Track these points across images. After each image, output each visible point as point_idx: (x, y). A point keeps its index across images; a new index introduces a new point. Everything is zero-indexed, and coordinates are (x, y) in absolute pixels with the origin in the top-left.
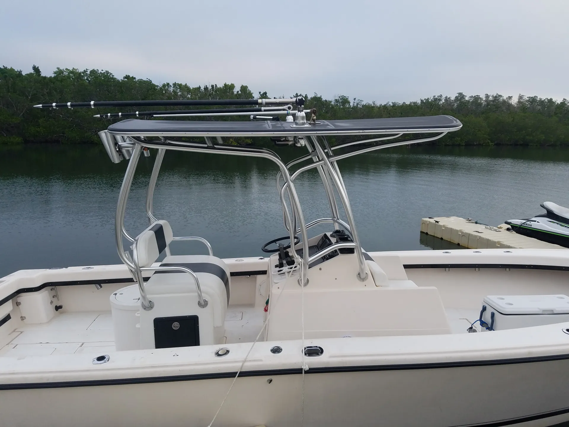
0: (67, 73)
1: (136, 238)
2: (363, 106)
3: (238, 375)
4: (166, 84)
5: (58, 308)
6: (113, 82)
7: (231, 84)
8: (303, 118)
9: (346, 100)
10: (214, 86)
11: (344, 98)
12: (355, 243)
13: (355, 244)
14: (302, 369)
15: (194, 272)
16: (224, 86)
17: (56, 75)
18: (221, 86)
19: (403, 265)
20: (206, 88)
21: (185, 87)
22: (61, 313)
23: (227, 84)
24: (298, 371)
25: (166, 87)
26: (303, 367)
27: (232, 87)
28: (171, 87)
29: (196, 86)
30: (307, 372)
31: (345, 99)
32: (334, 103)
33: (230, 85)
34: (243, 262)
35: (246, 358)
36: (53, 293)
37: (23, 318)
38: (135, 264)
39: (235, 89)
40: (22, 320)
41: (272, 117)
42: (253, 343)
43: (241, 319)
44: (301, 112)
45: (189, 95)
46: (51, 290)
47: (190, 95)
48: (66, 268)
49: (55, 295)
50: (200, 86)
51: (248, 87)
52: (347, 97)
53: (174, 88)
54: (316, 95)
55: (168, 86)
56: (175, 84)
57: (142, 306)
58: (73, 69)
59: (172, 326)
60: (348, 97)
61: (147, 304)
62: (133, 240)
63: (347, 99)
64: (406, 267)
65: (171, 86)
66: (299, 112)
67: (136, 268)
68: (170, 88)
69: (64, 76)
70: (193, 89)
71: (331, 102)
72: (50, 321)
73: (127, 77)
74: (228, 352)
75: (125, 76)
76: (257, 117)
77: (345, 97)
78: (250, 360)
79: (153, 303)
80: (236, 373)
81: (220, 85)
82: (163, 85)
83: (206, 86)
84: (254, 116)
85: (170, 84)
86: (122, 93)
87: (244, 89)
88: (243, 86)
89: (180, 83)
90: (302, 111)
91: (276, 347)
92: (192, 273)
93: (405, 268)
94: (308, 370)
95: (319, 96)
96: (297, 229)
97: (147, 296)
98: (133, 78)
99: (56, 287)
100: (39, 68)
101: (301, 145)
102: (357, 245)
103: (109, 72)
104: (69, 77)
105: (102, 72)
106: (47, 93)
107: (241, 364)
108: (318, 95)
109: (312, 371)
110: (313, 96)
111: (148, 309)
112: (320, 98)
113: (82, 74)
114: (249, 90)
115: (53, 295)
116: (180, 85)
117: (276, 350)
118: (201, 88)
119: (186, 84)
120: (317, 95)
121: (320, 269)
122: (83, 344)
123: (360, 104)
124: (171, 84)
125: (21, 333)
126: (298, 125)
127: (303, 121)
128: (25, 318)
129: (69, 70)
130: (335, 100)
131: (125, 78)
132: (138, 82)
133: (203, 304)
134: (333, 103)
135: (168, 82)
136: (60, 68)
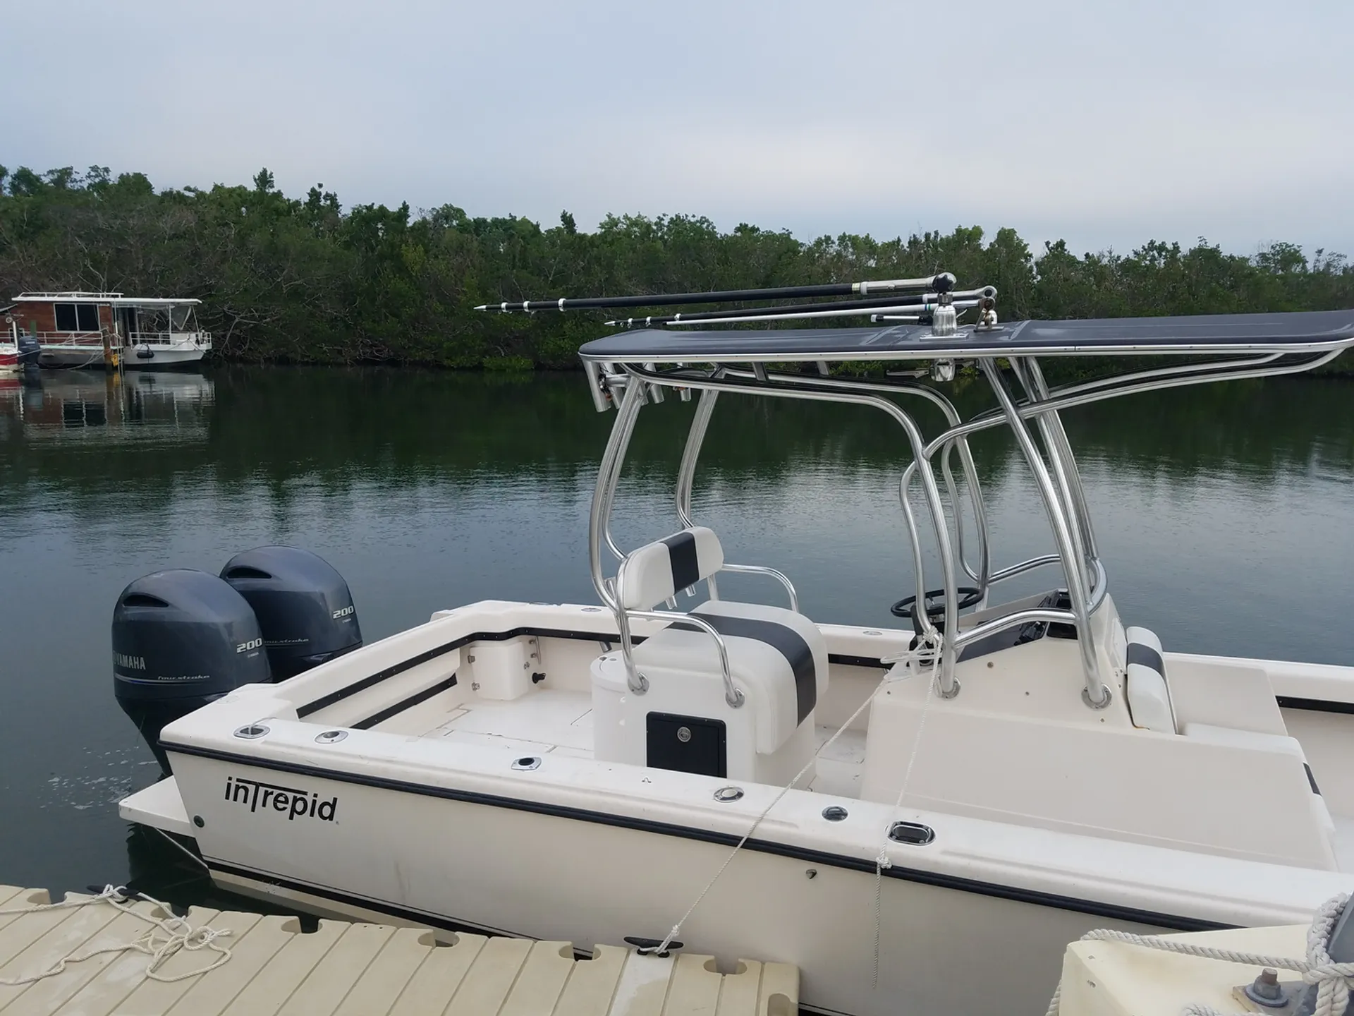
0: (625, 226)
1: (629, 555)
2: (1345, 270)
3: (744, 843)
4: (823, 238)
5: (537, 678)
6: (708, 242)
7: (973, 229)
8: (949, 319)
9: (1292, 255)
10: (930, 234)
11: (1288, 249)
12: (1075, 613)
13: (1074, 617)
14: (876, 863)
15: (720, 634)
16: (955, 233)
17: (603, 230)
18: (950, 235)
19: (1277, 697)
20: (914, 242)
21: (864, 242)
22: (543, 688)
23: (963, 228)
24: (867, 866)
25: (822, 245)
26: (878, 860)
27: (977, 233)
28: (834, 245)
29: (890, 239)
30: (887, 872)
31: (1289, 251)
32: (1258, 262)
33: (970, 229)
34: (879, 637)
35: (764, 815)
36: (533, 648)
37: (476, 687)
38: (618, 602)
39: (982, 238)
40: (475, 689)
41: (918, 317)
42: (782, 789)
43: (859, 762)
44: (944, 307)
45: (872, 261)
46: (530, 642)
47: (875, 260)
48: (559, 604)
49: (536, 652)
50: (899, 238)
51: (1015, 232)
52: (1295, 247)
53: (840, 246)
54: (1203, 243)
55: (827, 244)
56: (842, 239)
57: (629, 685)
58: (639, 216)
59: (678, 733)
60: (1299, 247)
61: (637, 683)
62: (622, 557)
63: (1298, 252)
64: (1285, 702)
65: (833, 242)
66: (941, 307)
67: (618, 609)
68: (832, 247)
69: (619, 233)
70: (882, 245)
71: (1245, 260)
72: (518, 699)
73: (742, 228)
74: (740, 795)
75: (739, 226)
76: (885, 317)
77: (1290, 246)
78: (773, 821)
79: (648, 682)
80: (740, 839)
81: (947, 232)
82: (816, 242)
83: (914, 236)
84: (877, 317)
85: (832, 239)
86: (727, 264)
87: (1006, 237)
88: (1005, 230)
89: (853, 235)
90: (949, 304)
91: (837, 808)
92: (717, 637)
93: (1280, 705)
94: (889, 869)
95: (1211, 245)
96: (989, 574)
97: (636, 666)
98: (754, 230)
99: (539, 637)
100: (573, 217)
101: (945, 379)
102: (1079, 619)
103: (709, 219)
104: (628, 234)
105: (693, 220)
106: (583, 268)
107: (751, 823)
108: (1208, 244)
109: (896, 873)
110: (1195, 244)
111: (638, 692)
112: (1214, 252)
113: (655, 227)
114: (1018, 239)
115: (532, 653)
116: (854, 239)
117: (835, 815)
118: (901, 244)
119: (867, 237)
120: (1206, 243)
121: (990, 665)
122: (555, 748)
123: (1335, 263)
124: (835, 238)
125: (468, 711)
126: (937, 335)
127: (949, 326)
128: (479, 686)
129: (629, 219)
130: (1260, 254)
131: (738, 230)
132: (762, 238)
133: (736, 701)
134: (1253, 263)
135: (827, 235)
136: (612, 215)
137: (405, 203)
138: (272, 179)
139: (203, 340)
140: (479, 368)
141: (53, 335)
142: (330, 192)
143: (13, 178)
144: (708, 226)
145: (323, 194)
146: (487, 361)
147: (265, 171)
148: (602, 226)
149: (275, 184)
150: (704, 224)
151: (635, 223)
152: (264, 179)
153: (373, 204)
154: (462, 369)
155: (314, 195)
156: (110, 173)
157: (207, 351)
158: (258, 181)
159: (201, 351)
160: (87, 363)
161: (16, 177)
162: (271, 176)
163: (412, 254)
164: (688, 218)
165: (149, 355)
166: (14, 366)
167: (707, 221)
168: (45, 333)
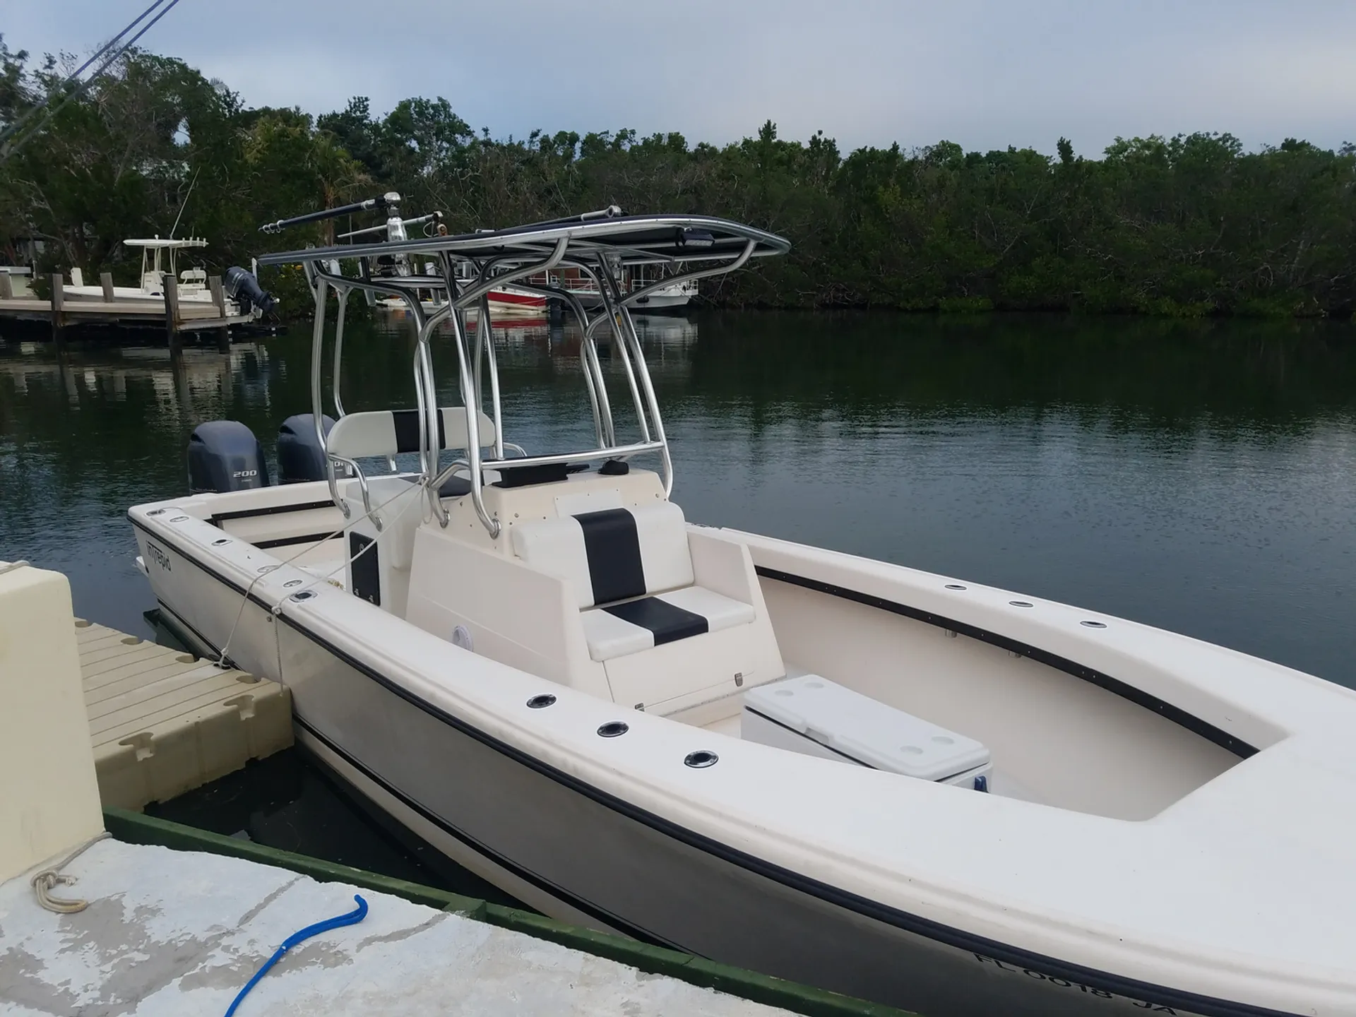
0: (1135, 150)
17: (1109, 155)
58: (1152, 137)
69: (1127, 158)
91: (300, 581)
94: (279, 615)
100: (1071, 144)
103: (1233, 136)
104: (1137, 158)
105: (1214, 138)
117: (293, 584)
121: (461, 504)
129: (1140, 141)
136: (1121, 138)
137: (895, 143)
138: (775, 130)
139: (690, 286)
140: (934, 310)
141: (577, 282)
142: (828, 139)
143: (583, 143)
144: (1232, 143)
145: (823, 140)
146: (943, 303)
147: (769, 122)
148: (1108, 151)
149: (777, 135)
150: (1228, 141)
151: (1147, 146)
152: (768, 131)
153: (866, 147)
154: (915, 311)
155: (815, 141)
156: (636, 135)
157: (692, 296)
158: (762, 134)
159: (687, 296)
160: (599, 306)
161: (584, 143)
162: (774, 127)
163: (889, 196)
164: (1210, 136)
165: (645, 300)
166: (543, 308)
167: (1231, 138)
168: (571, 280)
